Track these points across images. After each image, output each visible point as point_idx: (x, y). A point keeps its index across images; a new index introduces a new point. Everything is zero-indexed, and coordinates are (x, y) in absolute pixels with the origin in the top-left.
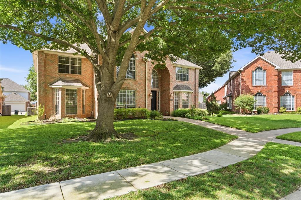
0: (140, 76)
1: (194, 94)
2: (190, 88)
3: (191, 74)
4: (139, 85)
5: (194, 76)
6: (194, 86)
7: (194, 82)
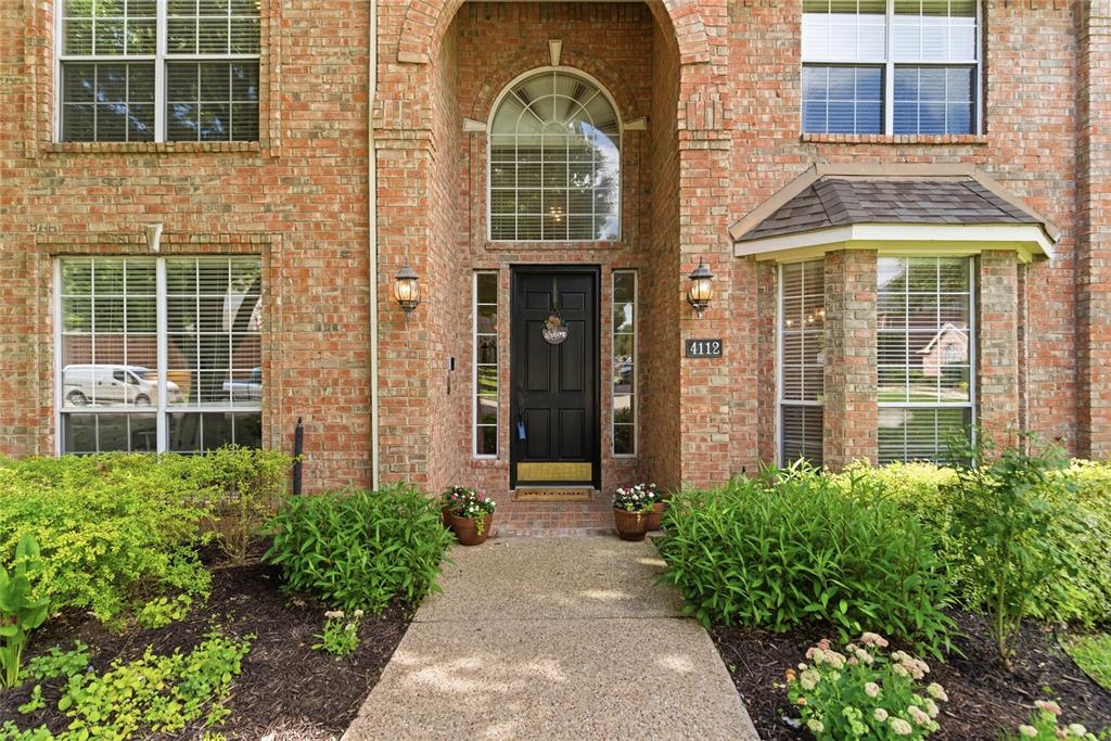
0: (305, 107)
1: (1064, 279)
2: (991, 201)
3: (1013, 54)
4: (296, 199)
5: (1060, 78)
6: (1066, 185)
7: (1066, 140)
